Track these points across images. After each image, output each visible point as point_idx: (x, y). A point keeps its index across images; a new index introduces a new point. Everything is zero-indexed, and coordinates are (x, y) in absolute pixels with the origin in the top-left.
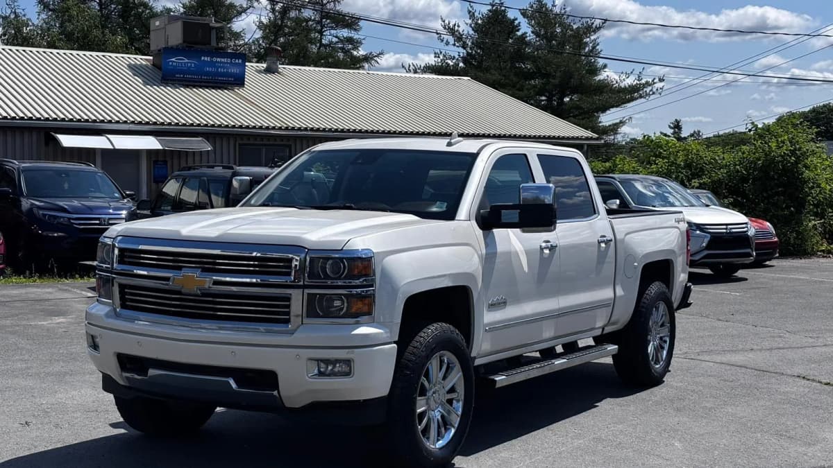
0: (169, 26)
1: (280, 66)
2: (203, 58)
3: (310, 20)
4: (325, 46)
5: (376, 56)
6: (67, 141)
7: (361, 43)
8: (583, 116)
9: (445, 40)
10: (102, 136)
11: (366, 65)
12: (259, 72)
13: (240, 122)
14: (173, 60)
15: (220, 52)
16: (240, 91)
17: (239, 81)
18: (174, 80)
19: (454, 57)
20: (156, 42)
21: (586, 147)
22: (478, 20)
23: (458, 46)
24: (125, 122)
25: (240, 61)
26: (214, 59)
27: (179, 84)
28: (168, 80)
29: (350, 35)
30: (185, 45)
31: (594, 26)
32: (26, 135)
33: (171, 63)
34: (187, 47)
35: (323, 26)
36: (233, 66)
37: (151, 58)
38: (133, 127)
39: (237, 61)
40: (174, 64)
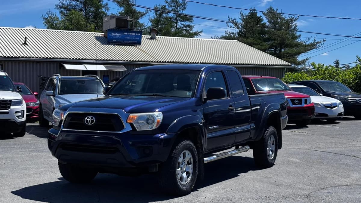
0: (110, 20)
1: (156, 36)
2: (124, 33)
3: (172, 18)
4: (178, 29)
5: (200, 33)
6: (68, 67)
7: (193, 27)
8: (290, 57)
9: (230, 26)
10: (82, 65)
11: (195, 36)
12: (148, 39)
13: (138, 59)
14: (112, 34)
15: (131, 31)
16: (139, 47)
17: (138, 43)
18: (113, 43)
19: (234, 33)
20: (105, 28)
21: (286, 69)
22: (244, 17)
23: (235, 28)
24: (92, 59)
25: (139, 34)
26: (129, 34)
28: (110, 42)
29: (189, 24)
30: (117, 28)
31: (295, 18)
32: (52, 65)
33: (111, 36)
34: (118, 29)
35: (177, 21)
36: (137, 36)
37: (104, 34)
38: (95, 61)
39: (138, 34)
40: (113, 36)
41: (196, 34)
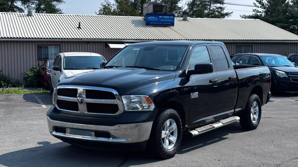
0: (149, 6)
1: (188, 18)
2: (160, 17)
4: (211, 10)
6: (112, 46)
10: (123, 44)
12: (181, 20)
13: (170, 38)
14: (150, 18)
15: (165, 14)
16: (172, 27)
17: (172, 24)
18: (150, 25)
20: (145, 12)
24: (131, 39)
25: (173, 17)
26: (164, 17)
27: (152, 26)
28: (148, 25)
29: (220, 6)
32: (99, 44)
33: (149, 19)
34: (154, 13)
35: (211, 3)
36: (170, 19)
37: (144, 17)
38: (134, 41)
39: (171, 17)
40: (150, 19)
41: (227, 14)
